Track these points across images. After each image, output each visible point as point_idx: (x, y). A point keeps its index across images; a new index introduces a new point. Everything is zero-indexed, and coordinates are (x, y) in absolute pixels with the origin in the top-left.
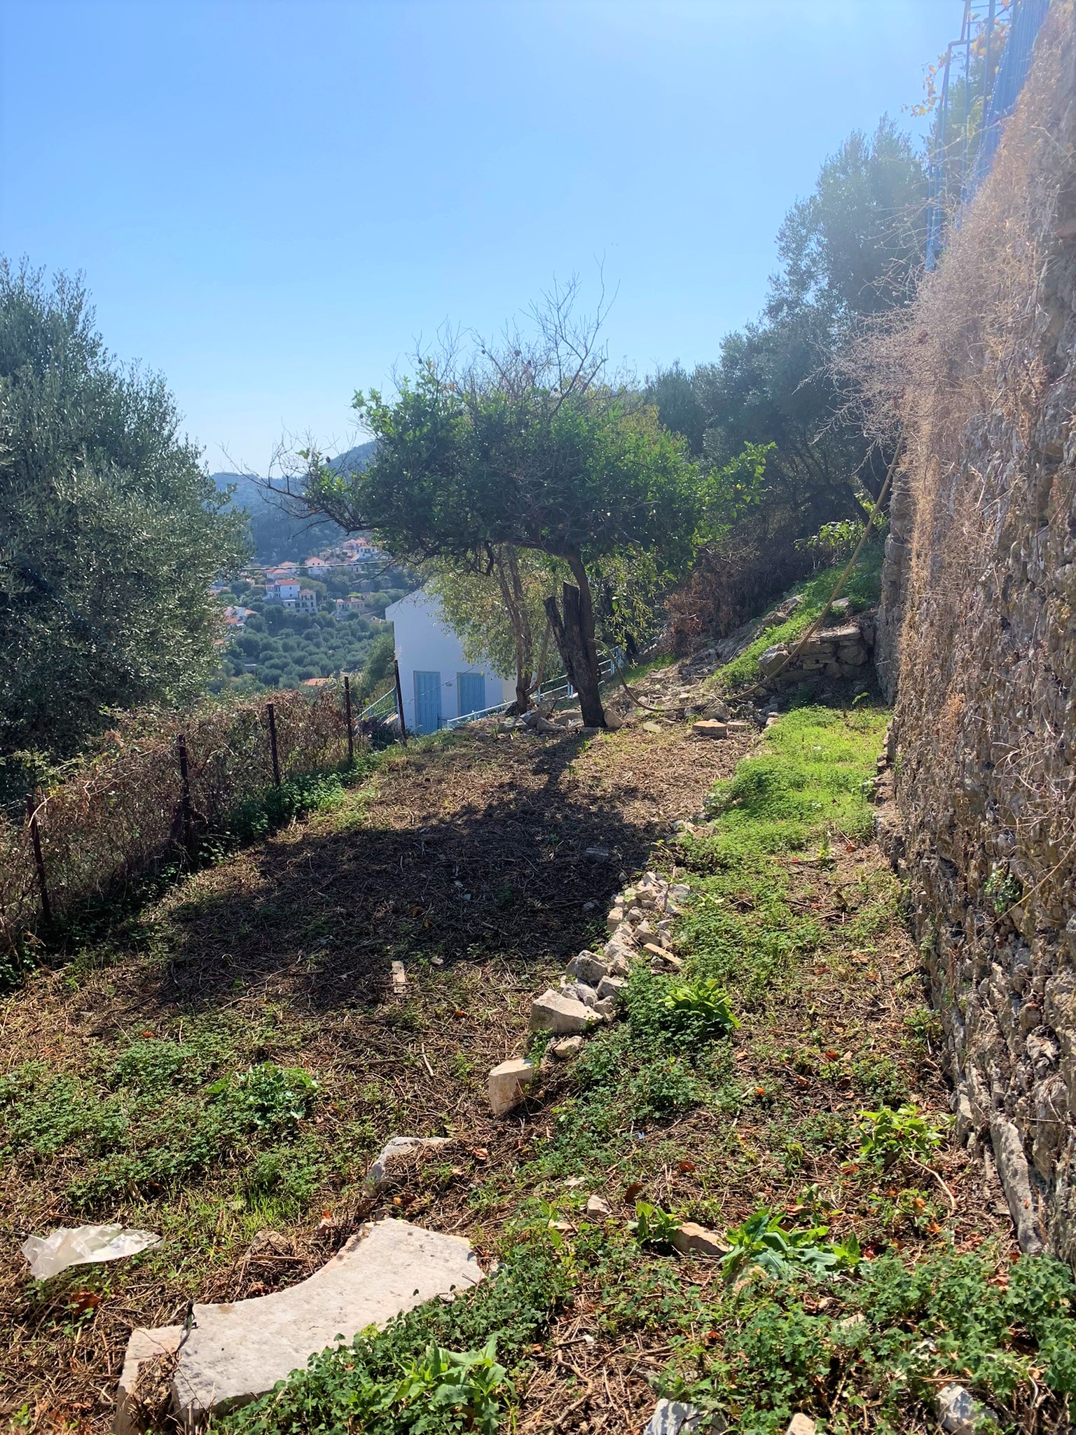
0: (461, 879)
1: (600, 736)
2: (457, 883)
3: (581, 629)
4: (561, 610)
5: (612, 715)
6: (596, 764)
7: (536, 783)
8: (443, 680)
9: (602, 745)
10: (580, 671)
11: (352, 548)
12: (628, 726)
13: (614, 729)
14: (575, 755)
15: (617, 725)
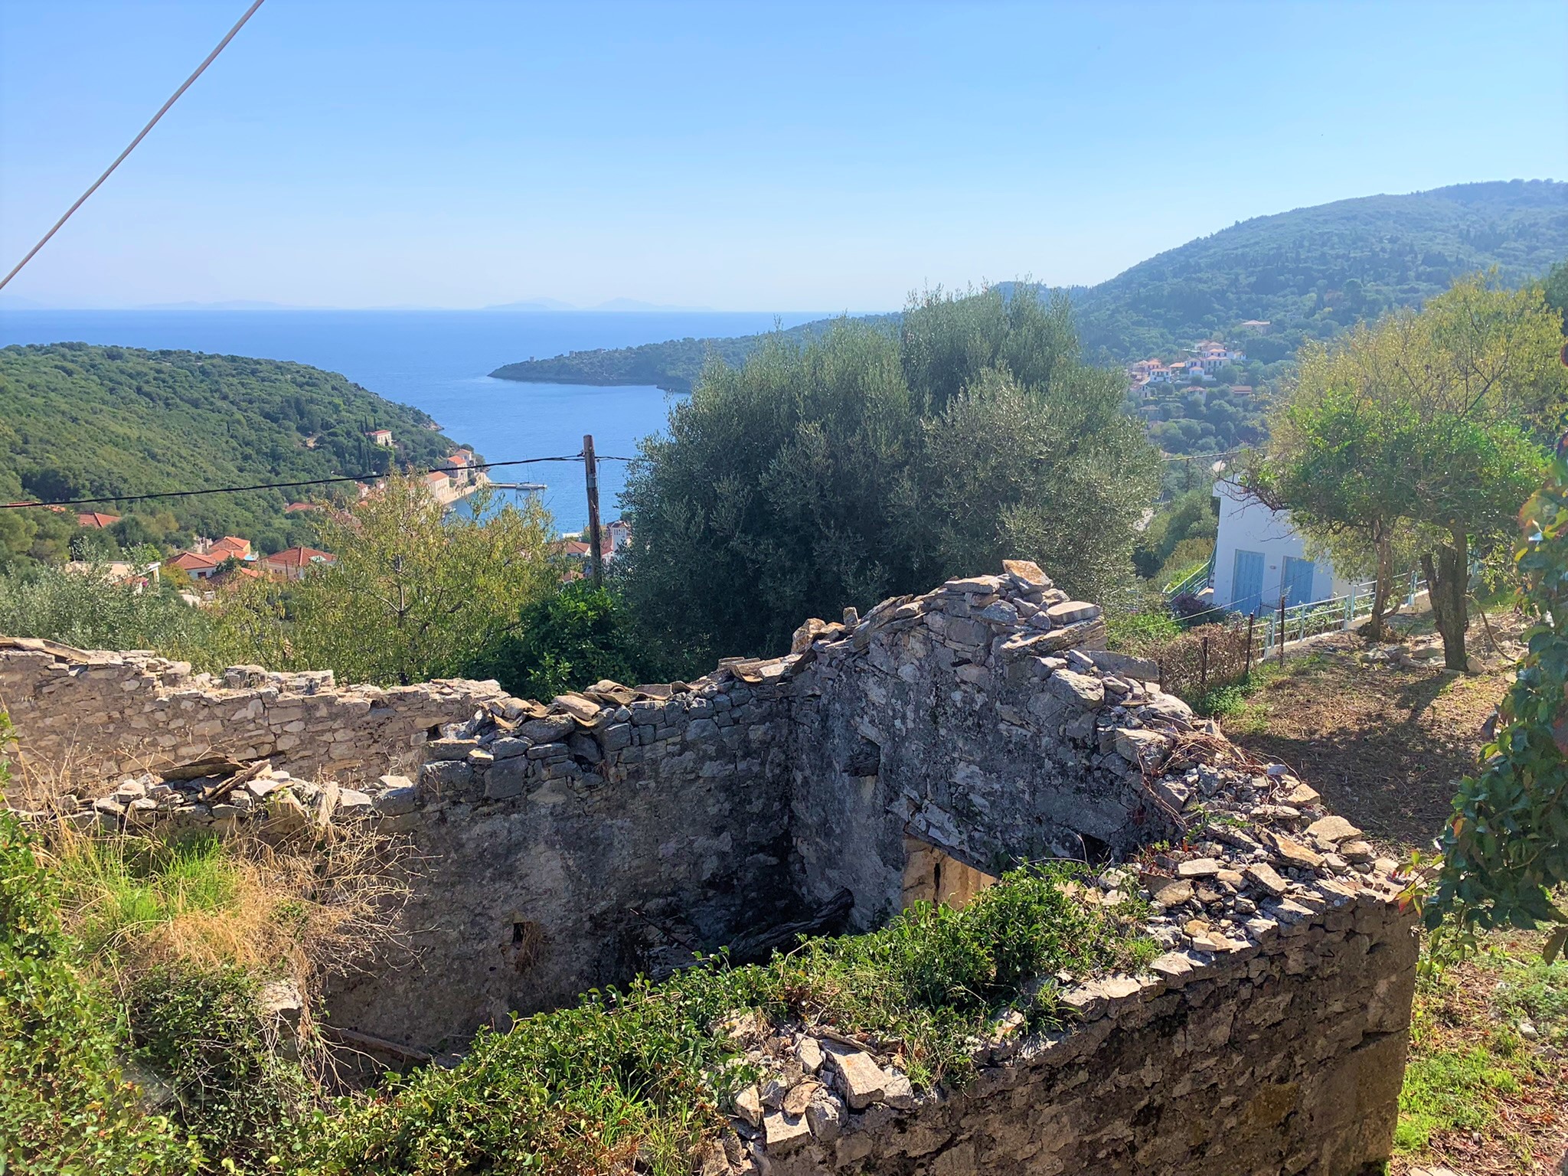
0: (1350, 786)
1: (1461, 680)
2: (1347, 788)
3: (1454, 586)
4: (1436, 566)
5: (1474, 659)
6: (1456, 708)
7: (1401, 716)
8: (1267, 564)
9: (1463, 690)
10: (1449, 621)
11: (1142, 370)
12: (1490, 673)
13: (1475, 674)
14: (1435, 696)
15: (1479, 671)
